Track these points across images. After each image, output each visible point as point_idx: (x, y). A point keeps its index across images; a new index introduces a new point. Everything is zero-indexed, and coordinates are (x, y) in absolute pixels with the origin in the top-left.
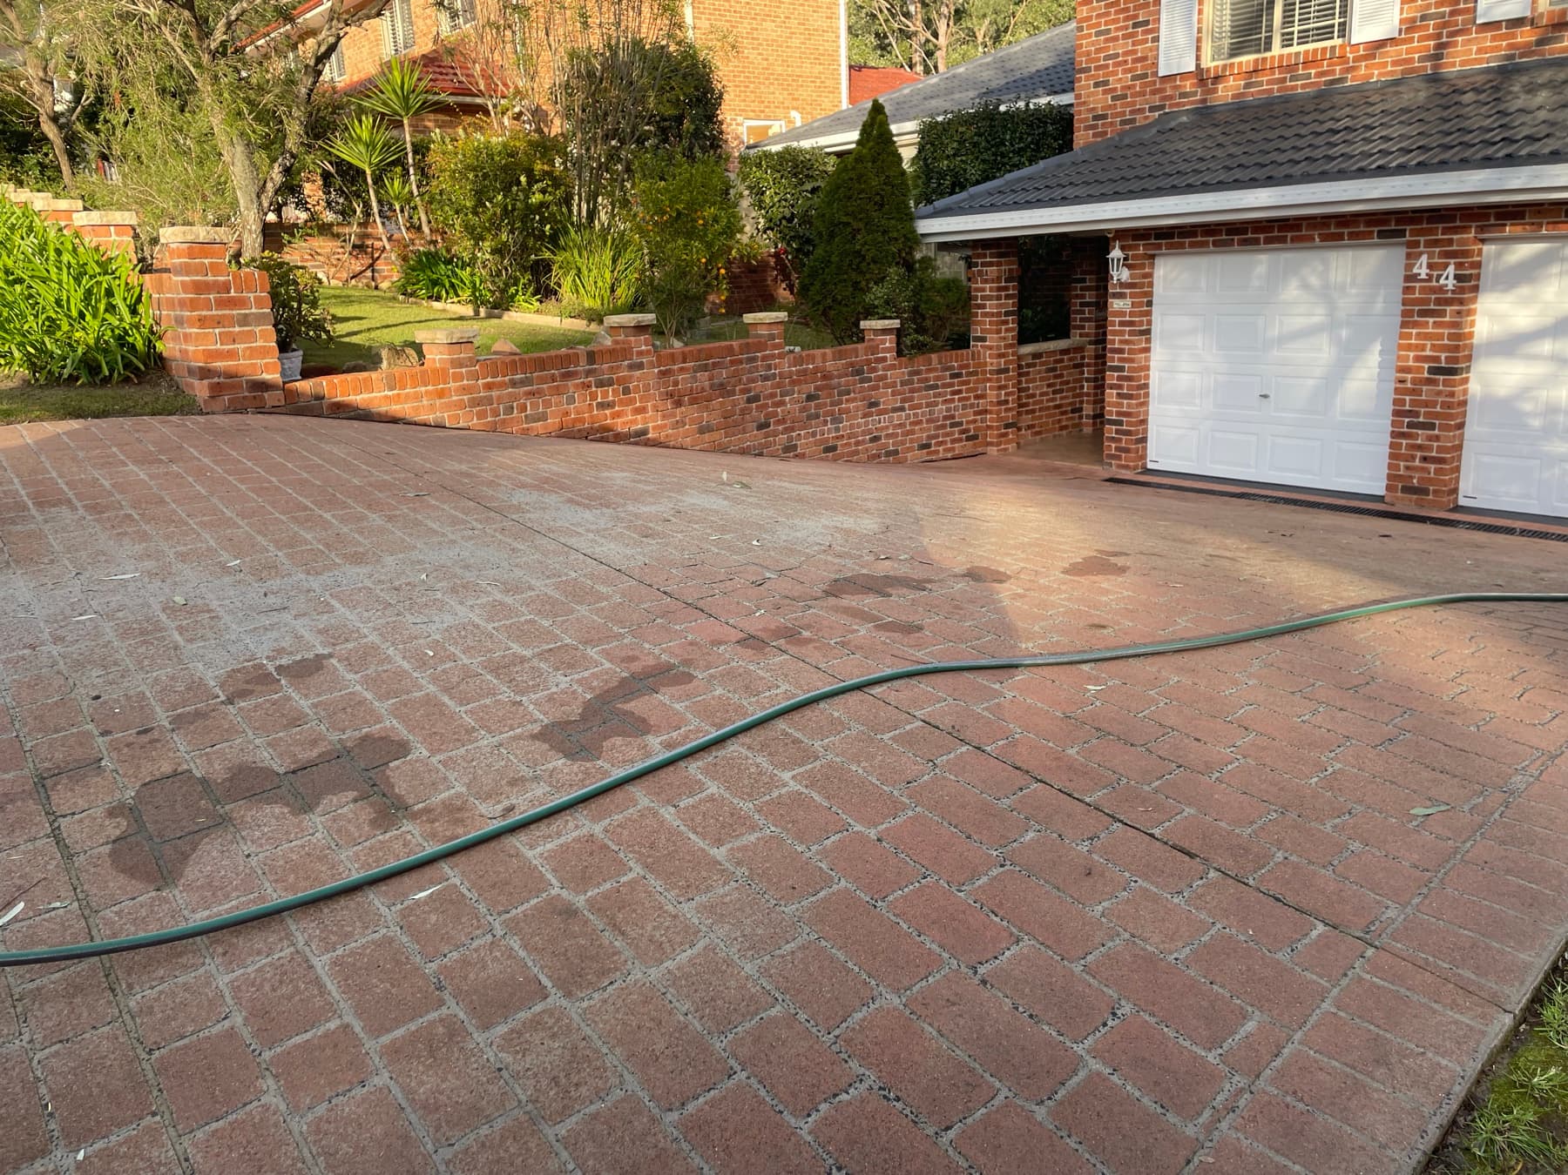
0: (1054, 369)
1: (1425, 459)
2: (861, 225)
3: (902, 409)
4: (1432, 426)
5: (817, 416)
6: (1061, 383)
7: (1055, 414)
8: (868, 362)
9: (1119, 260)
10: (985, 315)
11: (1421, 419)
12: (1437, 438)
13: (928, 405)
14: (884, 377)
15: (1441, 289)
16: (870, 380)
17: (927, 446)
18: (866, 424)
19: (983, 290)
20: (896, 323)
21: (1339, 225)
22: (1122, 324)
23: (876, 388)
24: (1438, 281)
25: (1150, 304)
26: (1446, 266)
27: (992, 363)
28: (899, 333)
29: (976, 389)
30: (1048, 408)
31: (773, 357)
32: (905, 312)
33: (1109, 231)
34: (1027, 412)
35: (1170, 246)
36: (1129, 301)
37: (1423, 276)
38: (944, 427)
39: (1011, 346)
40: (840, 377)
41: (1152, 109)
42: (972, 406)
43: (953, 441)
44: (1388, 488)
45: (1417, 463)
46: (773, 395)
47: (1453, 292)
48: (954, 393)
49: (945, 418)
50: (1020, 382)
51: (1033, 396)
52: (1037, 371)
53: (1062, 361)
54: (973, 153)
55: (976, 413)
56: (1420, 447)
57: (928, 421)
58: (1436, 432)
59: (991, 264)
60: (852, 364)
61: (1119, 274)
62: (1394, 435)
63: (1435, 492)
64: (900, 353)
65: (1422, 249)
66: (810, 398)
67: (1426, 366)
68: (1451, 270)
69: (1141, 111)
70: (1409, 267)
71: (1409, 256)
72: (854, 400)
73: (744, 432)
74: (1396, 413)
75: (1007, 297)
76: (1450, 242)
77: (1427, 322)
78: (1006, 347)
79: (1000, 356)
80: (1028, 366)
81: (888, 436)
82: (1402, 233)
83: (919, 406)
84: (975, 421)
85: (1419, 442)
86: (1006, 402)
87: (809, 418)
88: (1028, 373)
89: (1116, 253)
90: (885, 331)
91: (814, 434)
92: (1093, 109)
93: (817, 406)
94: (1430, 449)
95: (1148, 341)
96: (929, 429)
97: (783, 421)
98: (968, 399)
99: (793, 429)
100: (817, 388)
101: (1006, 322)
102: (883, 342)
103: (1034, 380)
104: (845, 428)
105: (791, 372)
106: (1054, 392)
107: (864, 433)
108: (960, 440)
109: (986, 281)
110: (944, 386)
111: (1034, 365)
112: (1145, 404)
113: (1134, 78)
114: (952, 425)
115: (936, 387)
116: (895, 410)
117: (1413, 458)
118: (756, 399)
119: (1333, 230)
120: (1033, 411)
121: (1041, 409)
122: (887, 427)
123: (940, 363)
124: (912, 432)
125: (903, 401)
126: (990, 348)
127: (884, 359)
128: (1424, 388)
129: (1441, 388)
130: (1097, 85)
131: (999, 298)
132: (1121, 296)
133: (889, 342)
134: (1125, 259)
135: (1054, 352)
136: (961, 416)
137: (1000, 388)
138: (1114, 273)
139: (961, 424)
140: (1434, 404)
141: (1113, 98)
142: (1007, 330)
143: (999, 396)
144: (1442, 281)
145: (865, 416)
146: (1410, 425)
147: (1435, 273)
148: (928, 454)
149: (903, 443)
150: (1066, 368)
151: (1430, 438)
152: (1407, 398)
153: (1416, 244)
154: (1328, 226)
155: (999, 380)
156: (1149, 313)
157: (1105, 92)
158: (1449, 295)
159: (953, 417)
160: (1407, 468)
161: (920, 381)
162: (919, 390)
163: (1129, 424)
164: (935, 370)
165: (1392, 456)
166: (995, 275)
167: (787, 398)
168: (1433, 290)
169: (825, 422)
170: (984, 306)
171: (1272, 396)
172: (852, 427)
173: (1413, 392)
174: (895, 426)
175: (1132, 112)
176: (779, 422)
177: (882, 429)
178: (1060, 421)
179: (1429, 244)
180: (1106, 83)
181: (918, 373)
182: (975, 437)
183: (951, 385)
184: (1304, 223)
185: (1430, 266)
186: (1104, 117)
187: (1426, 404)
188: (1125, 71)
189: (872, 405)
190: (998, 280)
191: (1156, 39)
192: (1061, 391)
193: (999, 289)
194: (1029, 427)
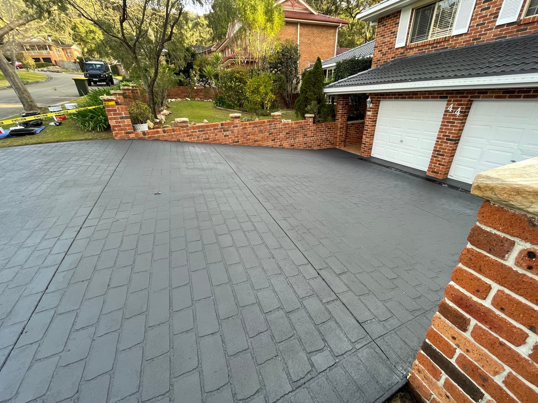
0: (357, 128)
1: (439, 164)
2: (308, 90)
3: (314, 136)
4: (443, 155)
5: (289, 138)
6: (359, 131)
7: (356, 139)
8: (305, 125)
9: (369, 101)
10: (339, 114)
11: (441, 153)
12: (444, 159)
13: (321, 136)
14: (309, 129)
15: (455, 115)
16: (305, 129)
17: (320, 145)
18: (303, 140)
19: (339, 107)
20: (313, 115)
21: (429, 94)
22: (369, 118)
23: (307, 131)
24: (454, 113)
25: (377, 113)
26: (458, 108)
27: (339, 126)
28: (314, 118)
29: (334, 132)
30: (354, 137)
31: (277, 124)
32: (315, 113)
33: (367, 93)
34: (348, 138)
35: (383, 98)
36: (371, 112)
37: (450, 111)
38: (325, 141)
39: (345, 122)
40: (296, 128)
41: (392, 58)
42: (333, 136)
43: (327, 145)
44: (428, 170)
45: (437, 165)
46: (276, 133)
47: (459, 116)
48: (328, 133)
49: (325, 139)
50: (346, 131)
51: (351, 134)
52: (353, 128)
53: (360, 126)
54: (347, 71)
55: (334, 138)
56: (439, 161)
57: (320, 140)
58: (444, 157)
59: (341, 101)
60: (300, 125)
61: (370, 105)
62: (432, 156)
63: (440, 173)
64: (314, 123)
65: (452, 102)
66: (287, 134)
67: (446, 138)
68: (459, 109)
69: (389, 58)
70: (447, 108)
71: (447, 104)
72: (300, 134)
73: (268, 141)
74: (434, 150)
75: (345, 109)
76: (461, 101)
77: (449, 125)
78: (343, 122)
79: (341, 124)
80: (350, 127)
81: (309, 143)
82: (446, 97)
83: (319, 136)
84: (333, 140)
85: (439, 159)
86: (342, 136)
87: (287, 138)
88: (350, 129)
89: (369, 99)
90: (310, 117)
91: (288, 142)
92: (377, 58)
93: (289, 136)
94: (442, 161)
95: (375, 123)
96: (321, 141)
97: (279, 139)
98: (332, 134)
99: (282, 141)
100: (289, 131)
101: (344, 116)
102: (310, 120)
103: (351, 130)
104: (297, 141)
105: (282, 127)
106: (357, 133)
107: (302, 142)
108: (329, 144)
109: (340, 105)
110: (326, 131)
111: (352, 127)
112: (373, 140)
113: (388, 49)
114: (327, 141)
115: (324, 131)
116: (311, 137)
117: (436, 163)
118: (272, 134)
119: (427, 96)
120: (350, 138)
121: (352, 138)
122: (309, 141)
123: (325, 125)
124: (316, 142)
125: (314, 134)
126: (339, 122)
127: (310, 124)
128: (444, 144)
129: (449, 145)
130: (379, 51)
131: (342, 109)
132: (369, 111)
133: (311, 120)
134: (371, 101)
135: (358, 124)
136: (330, 139)
137: (341, 132)
138: (368, 105)
139: (330, 140)
140: (446, 149)
141: (383, 55)
142: (344, 118)
143: (340, 134)
144: (456, 113)
145: (303, 138)
146: (438, 154)
147: (454, 110)
148: (320, 147)
149: (313, 144)
150: (361, 127)
151: (442, 159)
152: (438, 146)
153: (450, 101)
154: (425, 94)
155: (340, 130)
156: (377, 116)
157: (381, 53)
158: (457, 117)
159: (328, 139)
160: (434, 166)
161: (319, 130)
162: (319, 132)
163: (367, 145)
164: (324, 127)
165: (431, 162)
166: (342, 104)
167: (281, 134)
168: (453, 115)
169: (291, 139)
170: (339, 111)
171: (403, 141)
172: (299, 140)
173: (440, 145)
174: (311, 141)
175: (387, 59)
176: (278, 139)
177: (308, 141)
178: (357, 141)
179: (454, 101)
180: (381, 50)
181: (319, 128)
182: (333, 144)
183: (328, 131)
184: (419, 93)
185: (453, 108)
186: (379, 60)
187: (443, 149)
188: (387, 47)
189: (305, 135)
190: (343, 105)
191: (396, 37)
192: (359, 133)
193: (343, 107)
194: (349, 142)
